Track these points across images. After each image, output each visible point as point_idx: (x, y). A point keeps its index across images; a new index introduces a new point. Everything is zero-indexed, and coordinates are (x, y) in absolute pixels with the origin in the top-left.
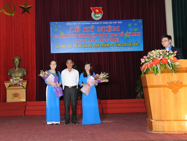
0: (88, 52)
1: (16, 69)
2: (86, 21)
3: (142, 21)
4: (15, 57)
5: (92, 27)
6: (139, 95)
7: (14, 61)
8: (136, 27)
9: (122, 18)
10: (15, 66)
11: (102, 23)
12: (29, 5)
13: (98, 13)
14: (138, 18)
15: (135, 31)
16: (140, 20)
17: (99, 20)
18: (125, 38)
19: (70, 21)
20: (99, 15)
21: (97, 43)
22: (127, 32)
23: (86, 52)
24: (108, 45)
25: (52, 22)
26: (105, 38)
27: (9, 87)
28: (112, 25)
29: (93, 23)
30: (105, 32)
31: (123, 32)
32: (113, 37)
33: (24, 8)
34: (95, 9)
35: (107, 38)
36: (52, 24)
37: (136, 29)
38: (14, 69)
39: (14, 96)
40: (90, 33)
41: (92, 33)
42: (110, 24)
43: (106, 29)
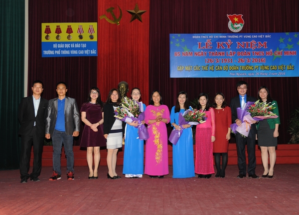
2: (220, 33)
3: (298, 35)
4: (120, 81)
5: (229, 42)
6: (293, 138)
7: (119, 87)
8: (290, 43)
9: (271, 31)
11: (243, 37)
12: (141, 10)
13: (238, 23)
14: (292, 30)
15: (289, 49)
16: (295, 33)
17: (239, 32)
18: (275, 58)
19: (198, 33)
20: (239, 25)
21: (235, 64)
22: (278, 51)
23: (220, 77)
24: (251, 68)
25: (172, 33)
26: (247, 57)
28: (257, 40)
29: (230, 37)
30: (246, 50)
31: (271, 50)
32: (258, 57)
33: (135, 14)
34: (234, 17)
35: (249, 57)
36: (173, 36)
37: (290, 47)
40: (226, 50)
41: (228, 50)
42: (254, 39)
43: (248, 45)
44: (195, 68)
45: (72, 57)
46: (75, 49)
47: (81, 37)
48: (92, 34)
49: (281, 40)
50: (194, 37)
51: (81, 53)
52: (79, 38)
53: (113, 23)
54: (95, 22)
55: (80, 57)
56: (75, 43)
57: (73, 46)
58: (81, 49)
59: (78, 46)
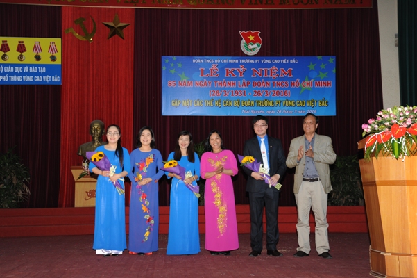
0: (232, 115)
1: (94, 143)
2: (230, 56)
3: (334, 59)
4: (93, 120)
5: (242, 68)
7: (91, 128)
8: (323, 71)
9: (298, 54)
10: (93, 138)
11: (260, 61)
12: (122, 22)
13: (254, 42)
14: (326, 53)
15: (322, 78)
16: (331, 58)
17: (255, 55)
18: (302, 91)
19: (200, 56)
20: (255, 46)
21: (250, 98)
22: (307, 81)
23: (229, 115)
24: (270, 104)
25: (165, 55)
26: (265, 89)
27: (79, 178)
28: (279, 65)
29: (243, 61)
30: (264, 79)
31: (298, 80)
32: (280, 89)
33: (113, 27)
34: (248, 34)
35: (269, 89)
36: (166, 60)
37: (323, 75)
38: (91, 143)
39: (89, 196)
40: (237, 79)
41: (240, 79)
42: (275, 64)
43: (267, 73)
44: (196, 103)
45: (25, 85)
46: (29, 74)
47: (38, 58)
48: (54, 54)
49: (312, 66)
50: (194, 61)
51: (38, 80)
52: (34, 59)
53: (84, 39)
54: (58, 37)
55: (37, 86)
56: (30, 66)
57: (27, 71)
58: (38, 74)
59: (33, 70)
